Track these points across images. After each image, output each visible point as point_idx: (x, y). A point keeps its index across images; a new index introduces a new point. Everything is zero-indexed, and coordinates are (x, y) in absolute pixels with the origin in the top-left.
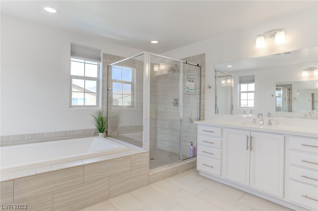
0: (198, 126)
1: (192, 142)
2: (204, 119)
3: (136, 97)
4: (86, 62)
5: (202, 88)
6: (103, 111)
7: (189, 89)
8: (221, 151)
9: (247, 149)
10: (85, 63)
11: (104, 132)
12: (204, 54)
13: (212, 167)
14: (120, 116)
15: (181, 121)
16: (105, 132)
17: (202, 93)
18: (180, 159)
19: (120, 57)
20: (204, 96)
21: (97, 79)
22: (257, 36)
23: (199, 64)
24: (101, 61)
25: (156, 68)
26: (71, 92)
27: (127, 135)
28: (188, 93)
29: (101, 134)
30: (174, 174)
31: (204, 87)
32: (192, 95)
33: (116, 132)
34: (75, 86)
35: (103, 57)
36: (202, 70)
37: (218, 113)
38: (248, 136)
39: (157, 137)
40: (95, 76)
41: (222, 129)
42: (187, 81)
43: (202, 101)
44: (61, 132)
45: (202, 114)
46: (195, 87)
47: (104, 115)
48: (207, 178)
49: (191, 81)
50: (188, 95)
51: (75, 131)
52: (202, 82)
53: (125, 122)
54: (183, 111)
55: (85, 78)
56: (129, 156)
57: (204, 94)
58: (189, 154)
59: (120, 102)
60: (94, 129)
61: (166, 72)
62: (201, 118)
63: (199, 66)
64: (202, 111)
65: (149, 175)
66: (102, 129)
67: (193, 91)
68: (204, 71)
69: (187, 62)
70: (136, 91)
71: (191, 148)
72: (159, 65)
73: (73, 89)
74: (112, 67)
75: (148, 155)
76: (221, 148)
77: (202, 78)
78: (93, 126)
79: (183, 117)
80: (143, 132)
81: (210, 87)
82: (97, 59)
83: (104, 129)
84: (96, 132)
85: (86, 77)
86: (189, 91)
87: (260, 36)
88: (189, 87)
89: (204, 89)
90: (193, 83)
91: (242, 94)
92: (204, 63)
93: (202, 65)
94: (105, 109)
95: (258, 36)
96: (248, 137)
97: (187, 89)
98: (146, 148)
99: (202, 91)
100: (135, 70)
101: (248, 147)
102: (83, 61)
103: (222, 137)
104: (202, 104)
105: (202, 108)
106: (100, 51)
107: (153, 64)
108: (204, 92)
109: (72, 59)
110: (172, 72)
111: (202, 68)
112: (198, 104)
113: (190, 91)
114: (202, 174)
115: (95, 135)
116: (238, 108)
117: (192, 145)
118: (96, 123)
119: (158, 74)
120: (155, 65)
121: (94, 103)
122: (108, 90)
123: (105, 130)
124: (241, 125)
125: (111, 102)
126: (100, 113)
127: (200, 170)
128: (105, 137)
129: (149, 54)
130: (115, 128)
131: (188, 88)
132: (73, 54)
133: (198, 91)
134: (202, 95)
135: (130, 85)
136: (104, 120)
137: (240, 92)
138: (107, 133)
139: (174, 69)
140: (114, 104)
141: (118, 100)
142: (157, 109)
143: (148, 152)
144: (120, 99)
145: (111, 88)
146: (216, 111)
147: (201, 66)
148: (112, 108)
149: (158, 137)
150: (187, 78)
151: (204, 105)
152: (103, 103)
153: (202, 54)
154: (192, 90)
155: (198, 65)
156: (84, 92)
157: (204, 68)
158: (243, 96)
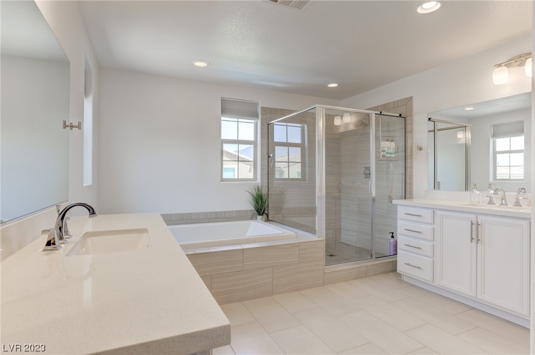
0: (399, 207)
1: (393, 233)
2: (411, 198)
3: (309, 166)
4: (240, 120)
5: (409, 150)
6: (262, 186)
7: (386, 153)
8: (434, 244)
9: (472, 242)
10: (238, 122)
11: (264, 214)
12: (411, 98)
13: (419, 268)
14: (285, 193)
15: (374, 200)
16: (265, 216)
17: (408, 158)
18: (371, 256)
19: (284, 110)
20: (412, 163)
21: (254, 143)
22: (495, 66)
23: (402, 114)
24: (258, 118)
25: (337, 122)
26: (222, 161)
27: (296, 220)
28: (385, 159)
29: (259, 217)
30: (362, 276)
31: (412, 148)
32: (392, 160)
33: (280, 215)
34: (227, 153)
35: (261, 112)
36: (408, 122)
37: (439, 188)
38: (472, 221)
39: (340, 226)
40: (252, 138)
41: (434, 211)
42: (382, 141)
43: (408, 170)
44: (211, 213)
45: (408, 189)
46: (396, 150)
47: (264, 192)
48: (413, 285)
49: (390, 140)
50: (385, 162)
51: (227, 212)
52: (408, 140)
53: (292, 201)
54: (376, 186)
55: (238, 142)
56: (297, 243)
57: (412, 159)
58: (388, 250)
59: (285, 173)
60: (251, 210)
61: (352, 127)
62: (408, 196)
63: (403, 116)
64: (408, 186)
65: (325, 272)
66: (261, 210)
67: (393, 156)
68: (412, 124)
69: (381, 112)
70: (309, 157)
71: (391, 241)
72: (342, 116)
73: (224, 157)
74: (274, 124)
75: (323, 245)
76: (432, 240)
77: (408, 135)
78: (249, 206)
79: (376, 195)
80: (317, 217)
81: (421, 149)
82: (253, 115)
83: (264, 211)
84: (253, 214)
85: (240, 141)
86: (386, 156)
87: (500, 65)
88: (386, 149)
89: (412, 152)
90: (394, 143)
91: (498, 156)
92: (411, 111)
93: (408, 114)
94: (265, 184)
95: (497, 66)
96: (472, 224)
97: (382, 153)
98: (319, 236)
99: (408, 154)
100: (306, 126)
101: (472, 239)
102: (236, 120)
103: (434, 224)
104: (408, 174)
105: (408, 181)
106: (256, 104)
107: (333, 115)
108: (411, 155)
109: (223, 118)
110: (362, 127)
111: (408, 119)
112: (403, 174)
113: (389, 155)
114: (405, 279)
115: (252, 218)
116: (491, 180)
117: (393, 237)
118: (253, 202)
119: (342, 130)
120: (336, 117)
121: (251, 176)
122: (269, 157)
123: (266, 212)
124: (469, 207)
125: (274, 174)
126: (258, 188)
127: (402, 272)
128: (265, 221)
129: (323, 108)
130: (279, 210)
131: (385, 151)
132: (224, 111)
133: (402, 154)
134: (408, 161)
135: (299, 149)
136: (264, 198)
137: (495, 153)
138: (267, 215)
139: (364, 123)
140: (277, 176)
141: (283, 169)
142: (341, 184)
143: (324, 240)
144: (284, 168)
145: (273, 154)
146: (436, 185)
147: (407, 116)
148: (275, 182)
149: (342, 226)
150: (382, 136)
151: (411, 176)
152: (262, 175)
153: (407, 98)
154: (390, 153)
155: (400, 115)
156: (238, 161)
157: (412, 120)
158: (502, 159)
